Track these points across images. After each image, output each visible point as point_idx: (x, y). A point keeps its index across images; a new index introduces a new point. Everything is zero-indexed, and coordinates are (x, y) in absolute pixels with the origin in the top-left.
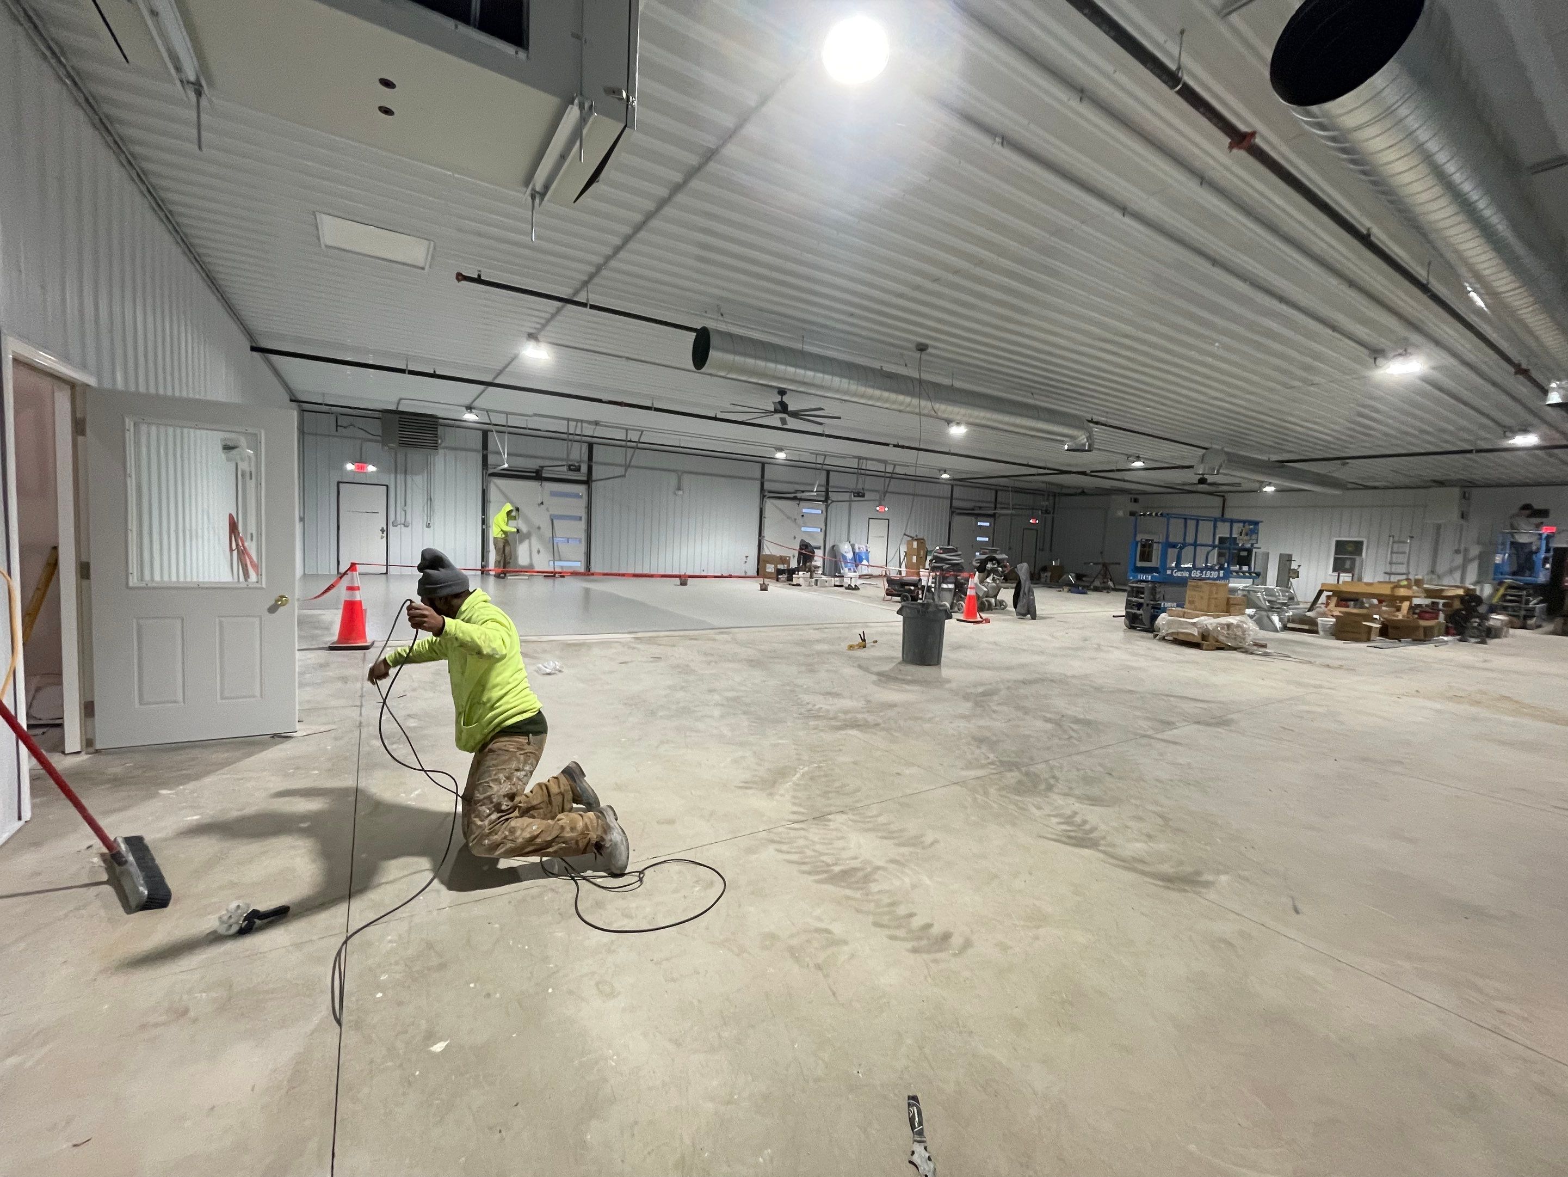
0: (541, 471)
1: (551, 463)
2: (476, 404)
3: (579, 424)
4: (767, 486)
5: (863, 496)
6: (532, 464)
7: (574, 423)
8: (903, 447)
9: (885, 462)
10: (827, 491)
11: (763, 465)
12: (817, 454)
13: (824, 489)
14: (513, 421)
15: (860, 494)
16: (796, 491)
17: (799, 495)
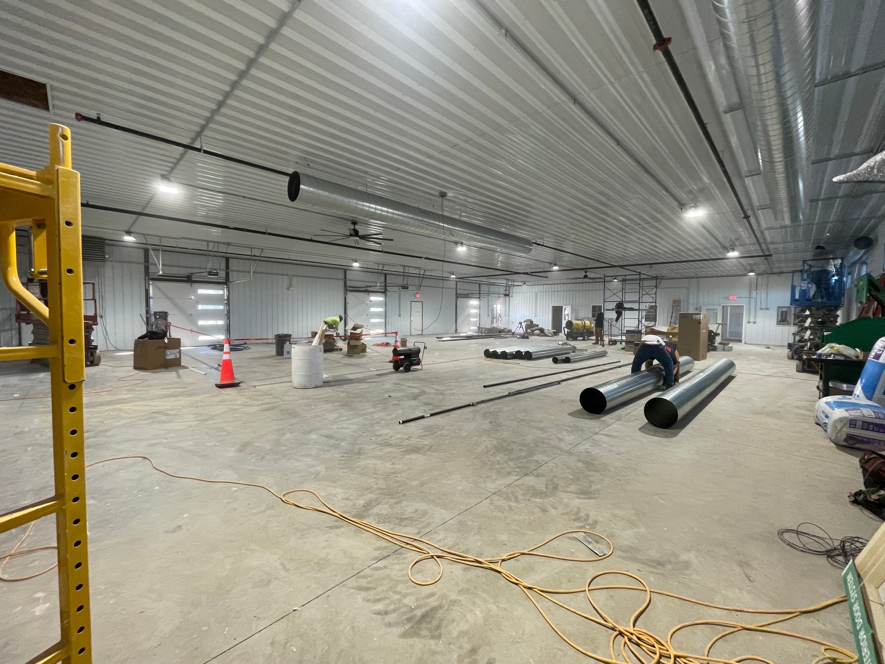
0: (191, 276)
1: (198, 271)
2: (132, 229)
3: (216, 244)
4: (348, 283)
5: (407, 288)
6: (184, 272)
7: (213, 244)
8: (430, 259)
9: (419, 268)
10: (386, 286)
11: (345, 271)
12: (378, 264)
13: (383, 285)
14: (165, 242)
15: (405, 287)
16: (367, 287)
17: (368, 289)
